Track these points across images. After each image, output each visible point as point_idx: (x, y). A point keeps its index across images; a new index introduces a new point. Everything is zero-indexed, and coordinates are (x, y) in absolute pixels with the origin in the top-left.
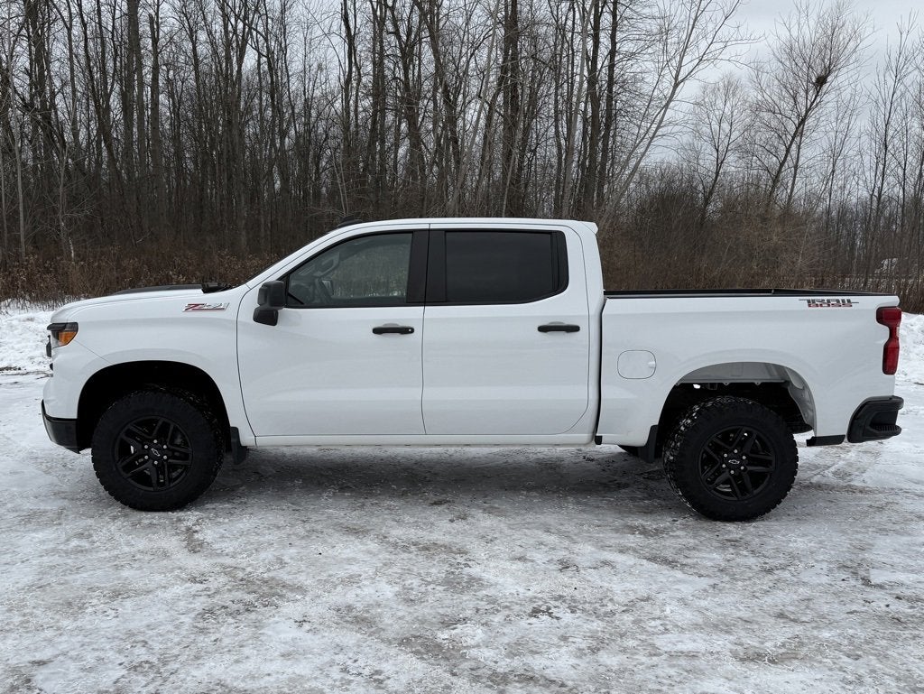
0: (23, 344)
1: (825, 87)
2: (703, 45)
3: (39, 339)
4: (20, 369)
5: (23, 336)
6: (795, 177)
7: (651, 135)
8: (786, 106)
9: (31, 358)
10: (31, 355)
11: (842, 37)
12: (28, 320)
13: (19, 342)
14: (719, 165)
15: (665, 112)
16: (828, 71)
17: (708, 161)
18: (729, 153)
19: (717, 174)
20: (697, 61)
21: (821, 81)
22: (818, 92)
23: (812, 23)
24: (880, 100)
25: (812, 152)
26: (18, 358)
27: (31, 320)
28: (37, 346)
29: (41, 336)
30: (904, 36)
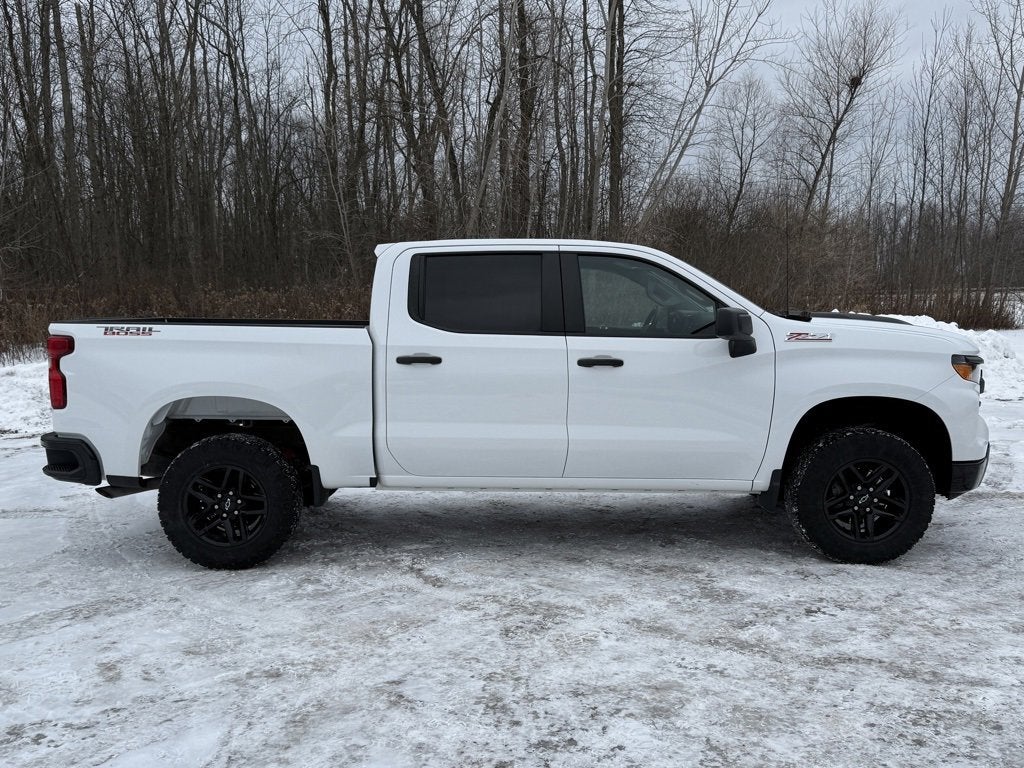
0: (12, 403)
1: (861, 88)
2: (736, 43)
3: (30, 396)
4: (16, 432)
5: (11, 393)
6: (829, 186)
7: (683, 142)
8: (820, 109)
9: (25, 419)
10: (24, 415)
11: (876, 34)
12: (8, 374)
13: (6, 401)
14: (743, 173)
15: (698, 118)
16: (863, 73)
17: (732, 170)
18: (754, 161)
19: (742, 184)
20: (730, 62)
21: (855, 82)
22: (853, 94)
23: (840, 20)
24: (917, 103)
25: (848, 159)
26: (10, 420)
27: (12, 374)
28: (29, 404)
29: (32, 393)
30: (939, 33)
